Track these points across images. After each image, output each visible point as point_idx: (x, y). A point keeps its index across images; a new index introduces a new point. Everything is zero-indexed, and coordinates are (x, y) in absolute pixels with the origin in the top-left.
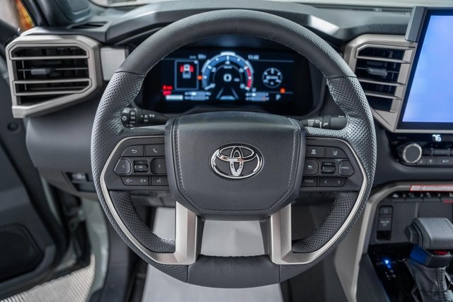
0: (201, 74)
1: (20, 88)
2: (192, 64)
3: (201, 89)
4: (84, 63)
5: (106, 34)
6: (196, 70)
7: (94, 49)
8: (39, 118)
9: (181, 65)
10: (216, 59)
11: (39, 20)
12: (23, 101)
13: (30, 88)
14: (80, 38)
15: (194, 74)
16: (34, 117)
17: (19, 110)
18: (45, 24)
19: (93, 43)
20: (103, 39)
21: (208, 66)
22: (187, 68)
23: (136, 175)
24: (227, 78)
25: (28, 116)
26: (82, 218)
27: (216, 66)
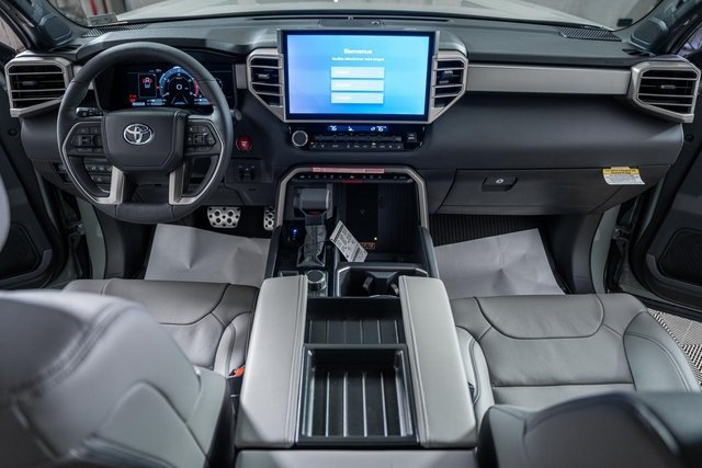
0: (158, 85)
1: (15, 95)
2: (151, 77)
3: (159, 97)
4: (61, 77)
5: (77, 55)
6: (155, 81)
7: (67, 67)
8: (29, 117)
9: (143, 77)
10: (170, 72)
11: (29, 45)
12: (18, 105)
13: (23, 95)
14: (58, 59)
15: (153, 85)
16: (27, 117)
17: (15, 112)
18: (33, 48)
19: (67, 63)
20: (74, 59)
21: (164, 78)
22: (147, 80)
23: (84, 146)
24: (179, 87)
25: (21, 116)
26: (82, 233)
27: (170, 78)
